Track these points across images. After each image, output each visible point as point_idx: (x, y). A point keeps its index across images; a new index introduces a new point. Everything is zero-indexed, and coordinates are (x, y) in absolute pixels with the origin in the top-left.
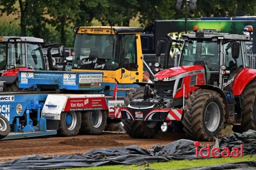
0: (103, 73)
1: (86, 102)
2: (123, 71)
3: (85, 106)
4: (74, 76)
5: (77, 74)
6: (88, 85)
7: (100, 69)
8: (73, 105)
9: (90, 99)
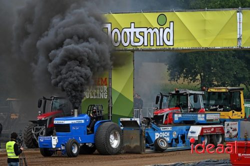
0: (220, 114)
1: (212, 130)
2: (233, 112)
3: (212, 132)
4: (203, 116)
5: (205, 114)
6: (212, 120)
7: (220, 111)
8: (205, 132)
9: (215, 128)
